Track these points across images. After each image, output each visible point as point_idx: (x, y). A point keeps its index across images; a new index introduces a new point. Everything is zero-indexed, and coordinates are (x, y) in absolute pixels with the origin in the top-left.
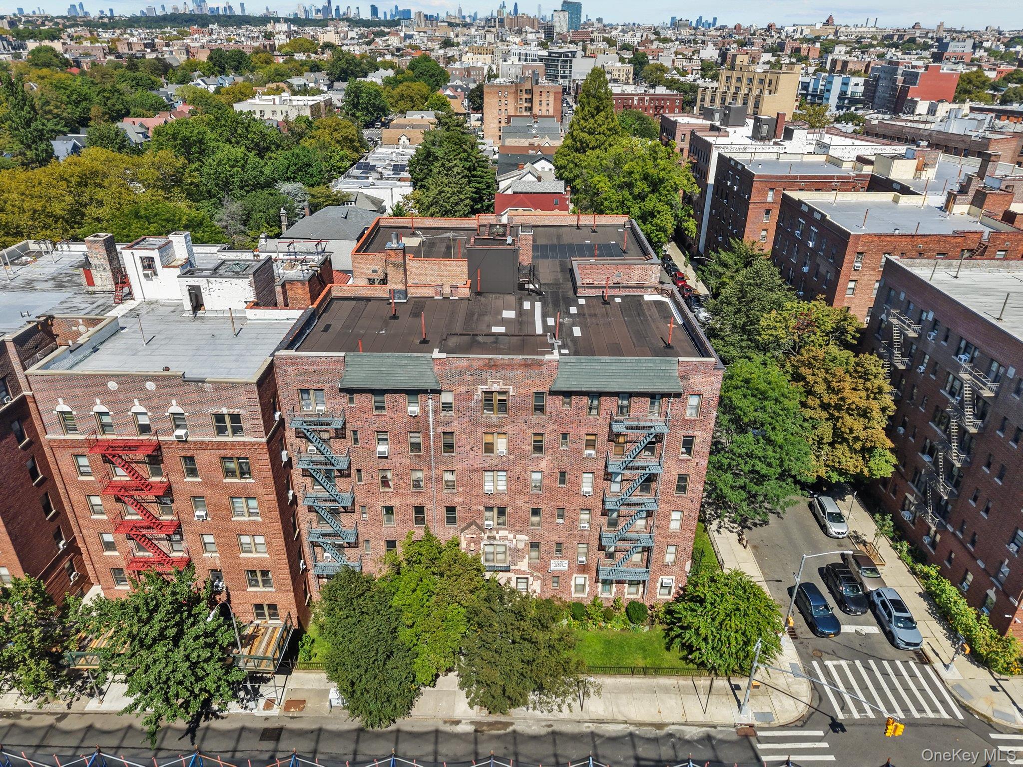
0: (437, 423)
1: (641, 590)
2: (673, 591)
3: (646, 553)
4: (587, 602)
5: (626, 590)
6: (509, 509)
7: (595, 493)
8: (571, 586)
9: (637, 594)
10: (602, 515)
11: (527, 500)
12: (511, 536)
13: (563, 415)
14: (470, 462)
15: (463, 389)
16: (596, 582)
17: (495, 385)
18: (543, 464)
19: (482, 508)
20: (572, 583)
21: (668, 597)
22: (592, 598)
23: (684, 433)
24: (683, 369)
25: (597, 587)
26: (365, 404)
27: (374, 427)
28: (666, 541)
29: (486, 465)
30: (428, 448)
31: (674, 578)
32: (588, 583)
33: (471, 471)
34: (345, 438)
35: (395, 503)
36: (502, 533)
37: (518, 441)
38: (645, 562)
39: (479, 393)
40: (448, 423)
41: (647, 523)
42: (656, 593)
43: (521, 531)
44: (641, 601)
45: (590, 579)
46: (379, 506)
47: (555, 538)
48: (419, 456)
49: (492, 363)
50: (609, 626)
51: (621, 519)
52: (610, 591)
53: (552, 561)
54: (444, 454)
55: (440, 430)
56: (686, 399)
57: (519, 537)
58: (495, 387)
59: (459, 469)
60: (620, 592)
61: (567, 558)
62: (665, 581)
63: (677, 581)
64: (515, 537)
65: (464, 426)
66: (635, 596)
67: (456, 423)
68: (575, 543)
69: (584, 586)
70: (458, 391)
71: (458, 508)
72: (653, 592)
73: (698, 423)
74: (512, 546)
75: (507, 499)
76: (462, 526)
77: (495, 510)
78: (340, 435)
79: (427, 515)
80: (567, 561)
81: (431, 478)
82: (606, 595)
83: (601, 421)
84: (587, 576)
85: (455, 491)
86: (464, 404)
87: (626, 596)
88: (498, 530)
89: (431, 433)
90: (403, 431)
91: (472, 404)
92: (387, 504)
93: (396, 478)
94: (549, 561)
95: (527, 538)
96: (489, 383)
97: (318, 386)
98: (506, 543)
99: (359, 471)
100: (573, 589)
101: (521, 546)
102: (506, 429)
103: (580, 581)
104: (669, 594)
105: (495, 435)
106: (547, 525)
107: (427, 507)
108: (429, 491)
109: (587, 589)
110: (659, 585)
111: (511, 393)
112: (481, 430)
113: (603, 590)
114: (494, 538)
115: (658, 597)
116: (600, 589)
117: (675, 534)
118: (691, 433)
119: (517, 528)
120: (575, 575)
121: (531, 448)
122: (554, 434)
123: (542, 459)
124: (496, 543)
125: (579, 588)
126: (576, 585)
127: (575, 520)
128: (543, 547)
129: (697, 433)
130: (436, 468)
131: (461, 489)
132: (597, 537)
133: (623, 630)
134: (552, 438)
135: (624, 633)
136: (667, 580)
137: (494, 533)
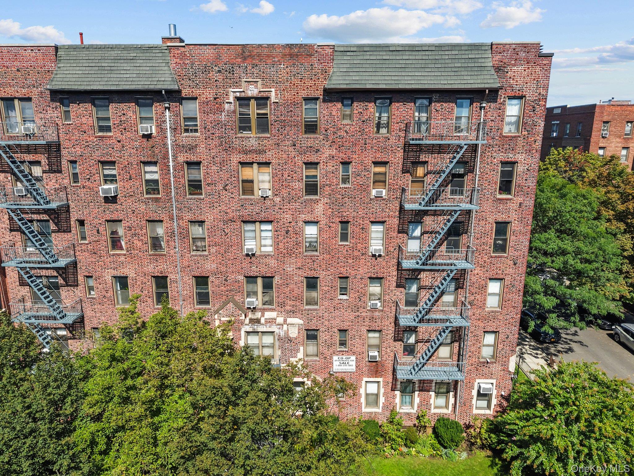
0: (178, 147)
1: (452, 400)
2: (494, 401)
3: (456, 344)
4: (382, 420)
5: (432, 401)
6: (276, 280)
7: (388, 253)
8: (360, 396)
9: (447, 407)
10: (398, 286)
11: (299, 264)
12: (280, 320)
13: (343, 134)
14: (224, 208)
15: (208, 94)
16: (393, 389)
17: (252, 87)
18: (320, 209)
19: (241, 278)
20: (362, 391)
21: (487, 412)
22: (388, 414)
23: (502, 156)
24: (498, 57)
25: (394, 397)
26: (84, 120)
27: (97, 155)
28: (482, 325)
29: (245, 213)
30: (167, 185)
31: (494, 381)
32: (382, 391)
33: (226, 222)
34: (60, 172)
35: (129, 271)
36: (269, 315)
37: (286, 176)
38: (455, 357)
39: (231, 100)
40: (192, 148)
41: (456, 299)
42: (471, 406)
43: (292, 313)
44: (452, 418)
45: (386, 383)
46: (108, 276)
47: (337, 323)
48: (157, 200)
49: (247, 54)
50: (413, 451)
51: (423, 293)
52: (412, 404)
53: (335, 358)
54: (188, 197)
55: (181, 159)
56: (503, 104)
57: (290, 320)
58: (252, 91)
59: (209, 217)
60: (425, 404)
61: (354, 353)
62: (483, 386)
63: (498, 387)
64: (285, 321)
65: (214, 152)
66: (444, 411)
67: (202, 148)
68: (364, 329)
69: (377, 395)
70: (202, 98)
71: (211, 279)
72: (467, 404)
73: (520, 141)
74: (282, 334)
75: (273, 263)
76: (217, 306)
77: (260, 281)
78: (55, 168)
79: (171, 290)
80: (353, 358)
81: (173, 233)
82: (406, 409)
83: (393, 140)
84: (380, 379)
85: (206, 253)
86: (212, 117)
87: (433, 411)
88: (263, 311)
89: (171, 164)
90: (134, 160)
91: (223, 117)
92: (118, 273)
93: (129, 233)
94: (331, 358)
95: (301, 322)
96: (244, 84)
97: (23, 92)
98: (274, 328)
99: (82, 223)
100: (363, 400)
101: (294, 333)
102: (268, 156)
103: (372, 389)
104: (489, 407)
105: (255, 166)
106: (326, 303)
107: (171, 276)
108: (172, 252)
109: (382, 400)
110: (474, 393)
111: (273, 99)
112: (236, 158)
113: (402, 402)
114: (258, 321)
115: (475, 411)
116: (398, 400)
117: (492, 316)
118: (511, 157)
119: (288, 308)
120: (366, 379)
121: (302, 185)
122: (332, 163)
123: (317, 201)
124: (261, 329)
125: (372, 398)
126: (367, 395)
127: (362, 295)
128: (322, 336)
129: (520, 157)
130: (179, 218)
131: (213, 250)
132: (392, 320)
133: (432, 456)
134: (330, 168)
135: (435, 461)
136: (486, 384)
137: (258, 315)
